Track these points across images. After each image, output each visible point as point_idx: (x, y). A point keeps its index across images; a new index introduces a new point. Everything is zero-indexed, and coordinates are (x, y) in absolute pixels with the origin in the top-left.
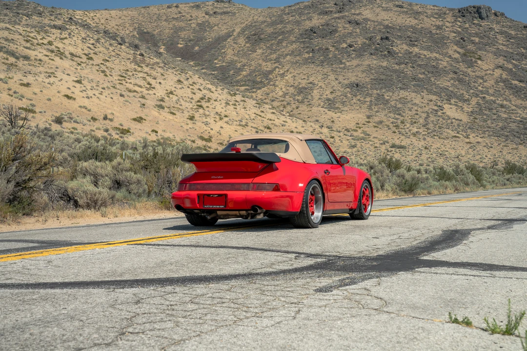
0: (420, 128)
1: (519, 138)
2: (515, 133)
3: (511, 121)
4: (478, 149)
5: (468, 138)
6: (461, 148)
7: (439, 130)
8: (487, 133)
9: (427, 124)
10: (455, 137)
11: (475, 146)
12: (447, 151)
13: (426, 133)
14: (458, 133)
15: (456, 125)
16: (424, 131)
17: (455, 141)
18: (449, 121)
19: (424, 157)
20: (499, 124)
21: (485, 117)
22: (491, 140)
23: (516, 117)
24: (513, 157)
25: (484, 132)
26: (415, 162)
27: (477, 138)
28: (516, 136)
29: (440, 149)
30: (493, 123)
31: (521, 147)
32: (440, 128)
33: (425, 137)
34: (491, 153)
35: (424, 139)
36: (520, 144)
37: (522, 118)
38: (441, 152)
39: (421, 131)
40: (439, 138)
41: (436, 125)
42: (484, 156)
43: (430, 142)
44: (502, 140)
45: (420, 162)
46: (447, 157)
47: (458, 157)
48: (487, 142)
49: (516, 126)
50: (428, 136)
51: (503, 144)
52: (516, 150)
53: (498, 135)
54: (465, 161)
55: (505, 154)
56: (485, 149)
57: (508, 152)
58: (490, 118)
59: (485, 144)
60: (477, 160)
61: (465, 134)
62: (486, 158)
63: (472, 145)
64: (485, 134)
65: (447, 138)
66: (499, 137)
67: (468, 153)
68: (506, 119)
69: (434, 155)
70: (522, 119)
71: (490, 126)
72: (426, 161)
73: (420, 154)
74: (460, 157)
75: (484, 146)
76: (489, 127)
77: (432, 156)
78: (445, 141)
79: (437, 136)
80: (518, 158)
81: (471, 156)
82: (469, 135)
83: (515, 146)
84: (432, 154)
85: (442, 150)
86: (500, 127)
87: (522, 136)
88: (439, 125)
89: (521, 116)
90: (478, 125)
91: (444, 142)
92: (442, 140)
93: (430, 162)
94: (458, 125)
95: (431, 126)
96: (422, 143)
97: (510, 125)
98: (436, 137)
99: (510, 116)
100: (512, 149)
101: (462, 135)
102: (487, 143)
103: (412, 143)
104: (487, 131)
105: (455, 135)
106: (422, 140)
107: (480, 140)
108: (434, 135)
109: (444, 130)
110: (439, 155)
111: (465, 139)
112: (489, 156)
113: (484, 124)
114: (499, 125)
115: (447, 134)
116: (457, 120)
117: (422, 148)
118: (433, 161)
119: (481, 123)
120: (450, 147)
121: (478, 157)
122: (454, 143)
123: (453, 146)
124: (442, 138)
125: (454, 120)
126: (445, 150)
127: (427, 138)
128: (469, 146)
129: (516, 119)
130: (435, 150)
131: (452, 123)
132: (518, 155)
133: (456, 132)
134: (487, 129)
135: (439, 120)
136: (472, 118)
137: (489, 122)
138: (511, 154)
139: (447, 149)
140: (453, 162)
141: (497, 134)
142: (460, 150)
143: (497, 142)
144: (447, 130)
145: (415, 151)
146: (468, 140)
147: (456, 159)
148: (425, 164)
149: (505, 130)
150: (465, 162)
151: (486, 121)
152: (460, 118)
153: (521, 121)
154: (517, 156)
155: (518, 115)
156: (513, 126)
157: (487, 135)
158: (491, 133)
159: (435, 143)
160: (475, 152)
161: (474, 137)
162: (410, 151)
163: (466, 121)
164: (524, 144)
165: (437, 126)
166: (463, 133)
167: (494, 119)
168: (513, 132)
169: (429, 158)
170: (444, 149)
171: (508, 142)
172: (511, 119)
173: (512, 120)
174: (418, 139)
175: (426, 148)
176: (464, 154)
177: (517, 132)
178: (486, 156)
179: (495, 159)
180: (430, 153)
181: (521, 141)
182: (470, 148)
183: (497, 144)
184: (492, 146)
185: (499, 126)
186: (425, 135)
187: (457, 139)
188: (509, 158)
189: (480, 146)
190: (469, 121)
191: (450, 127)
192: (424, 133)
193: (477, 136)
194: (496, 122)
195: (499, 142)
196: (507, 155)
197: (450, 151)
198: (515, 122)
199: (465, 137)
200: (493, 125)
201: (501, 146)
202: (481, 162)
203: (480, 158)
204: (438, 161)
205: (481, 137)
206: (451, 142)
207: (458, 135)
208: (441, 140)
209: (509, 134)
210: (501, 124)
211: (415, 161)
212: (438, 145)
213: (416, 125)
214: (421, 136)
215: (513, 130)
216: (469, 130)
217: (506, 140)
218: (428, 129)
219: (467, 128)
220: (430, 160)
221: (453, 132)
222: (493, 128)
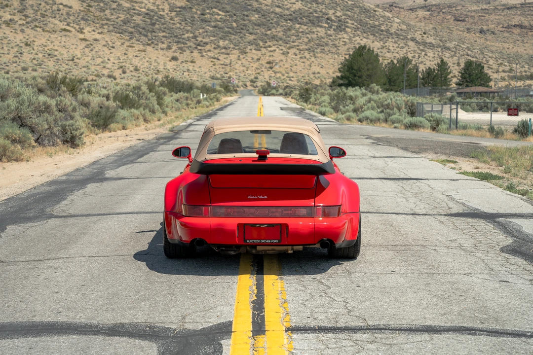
0: (14, 15)
1: (146, 36)
2: (141, 30)
3: (135, 13)
4: (96, 49)
5: (82, 33)
6: (75, 46)
7: (42, 19)
8: (106, 27)
9: (24, 9)
10: (65, 30)
11: (92, 45)
12: (57, 50)
13: (24, 22)
14: (68, 25)
15: (64, 13)
16: (20, 19)
17: (66, 36)
18: (55, 7)
19: (26, 57)
20: (120, 15)
21: (102, 5)
22: (112, 37)
23: (141, 8)
24: (141, 63)
25: (102, 26)
26: (15, 65)
27: (93, 33)
28: (142, 33)
29: (46, 46)
30: (112, 14)
31: (149, 49)
32: (43, 16)
33: (23, 28)
34: (113, 55)
35: (22, 31)
36: (149, 45)
37: (148, 10)
38: (48, 51)
39: (16, 18)
40: (43, 30)
41: (37, 11)
42: (106, 59)
43: (32, 36)
44: (126, 38)
45: (23, 65)
46: (58, 59)
47: (73, 60)
48: (107, 39)
49: (141, 20)
50: (28, 27)
51: (127, 43)
52: (143, 53)
53: (121, 31)
54: (83, 65)
55: (131, 57)
56: (105, 49)
57: (135, 54)
58: (108, 7)
59: (104, 43)
60: (98, 65)
61: (77, 27)
62: (108, 61)
63: (88, 43)
64: (104, 28)
65: (53, 31)
66: (122, 33)
67: (84, 54)
68: (129, 9)
69: (40, 55)
70: (147, 12)
71: (109, 17)
72: (31, 64)
73: (21, 53)
74: (76, 60)
75: (104, 46)
76: (108, 20)
77: (37, 56)
78: (52, 36)
79: (40, 27)
80: (146, 64)
81: (90, 58)
82: (83, 28)
83: (141, 47)
84: (37, 54)
85: (49, 48)
86: (122, 21)
87: (149, 34)
88: (40, 11)
89: (147, 7)
90: (94, 16)
91: (50, 37)
92: (47, 35)
93: (36, 65)
94: (68, 14)
95: (30, 12)
96: (20, 37)
97: (134, 18)
98: (38, 29)
99: (133, 6)
100: (139, 51)
101: (75, 28)
102: (107, 42)
103: (5, 36)
104: (107, 24)
105: (64, 27)
106: (19, 32)
107: (98, 36)
108: (36, 26)
109: (48, 20)
110: (47, 56)
111: (78, 34)
112: (112, 59)
113: (102, 14)
114: (120, 17)
115: (53, 26)
116: (65, 6)
117: (21, 45)
118: (40, 65)
119: (98, 14)
120: (60, 44)
121: (99, 61)
122: (64, 39)
123: (63, 43)
124: (47, 31)
125: (61, 6)
126: (54, 48)
127: (26, 29)
128: (84, 44)
129: (140, 11)
130: (40, 48)
131: (59, 10)
132: (147, 59)
133: (66, 23)
134: (105, 22)
135: (40, 4)
136: (85, 5)
137: (107, 12)
138: (139, 58)
139: (56, 48)
140: (67, 67)
141: (119, 29)
142: (74, 49)
143: (120, 40)
144: (53, 19)
145: (12, 48)
146: (82, 36)
147: (71, 63)
148: (31, 69)
149: (128, 25)
150: (84, 67)
151: (104, 11)
152: (69, 5)
153: (147, 14)
154: (145, 61)
155: (143, 5)
156: (138, 19)
157: (106, 31)
158: (111, 28)
159: (37, 36)
160: (93, 52)
161: (89, 32)
162: (6, 48)
163: (77, 8)
164: (153, 45)
165: (39, 13)
166: (75, 26)
167: (114, 9)
168: (138, 29)
169: (34, 59)
170: (51, 46)
171: (134, 40)
172: (134, 9)
173: (137, 12)
174: (13, 31)
175: (27, 44)
176: (79, 56)
177: (144, 29)
178: (109, 60)
179: (121, 64)
180: (34, 52)
181: (149, 40)
182: (86, 47)
183: (120, 44)
184: (114, 45)
185: (121, 19)
186: (23, 25)
187: (68, 33)
188: (137, 63)
189: (99, 45)
190: (82, 9)
191: (57, 16)
192: (21, 22)
193: (94, 31)
194: (116, 12)
195: (123, 41)
196: (133, 59)
197: (60, 49)
198: (139, 15)
199: (78, 32)
200: (112, 17)
201: (125, 46)
202: (104, 67)
203: (102, 62)
204: (46, 64)
205: (98, 33)
206: (59, 38)
207: (68, 28)
208: (46, 33)
209: (133, 30)
210: (122, 17)
211: (14, 62)
212: (43, 41)
213: (8, 9)
214: (17, 26)
215: (138, 25)
216: (82, 22)
217: (130, 38)
218: (26, 16)
219: (79, 19)
220: (35, 62)
221: (61, 24)
222: (114, 21)
